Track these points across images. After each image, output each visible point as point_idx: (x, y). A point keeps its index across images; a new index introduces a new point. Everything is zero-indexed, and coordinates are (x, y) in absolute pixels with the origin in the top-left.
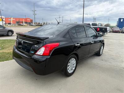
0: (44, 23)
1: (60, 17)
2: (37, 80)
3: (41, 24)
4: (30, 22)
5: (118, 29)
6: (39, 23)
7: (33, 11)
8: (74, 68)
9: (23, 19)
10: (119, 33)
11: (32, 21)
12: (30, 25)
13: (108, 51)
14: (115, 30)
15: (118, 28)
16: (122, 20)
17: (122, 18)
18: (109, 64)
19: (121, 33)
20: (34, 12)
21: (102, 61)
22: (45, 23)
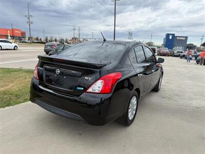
0: (47, 37)
1: (74, 29)
2: (80, 134)
3: (41, 39)
4: (20, 36)
5: (166, 50)
6: (37, 38)
7: (25, 16)
8: (134, 112)
9: (8, 30)
10: (168, 56)
11: (23, 34)
12: (20, 42)
13: (166, 84)
14: (163, 51)
15: (167, 48)
16: (171, 37)
17: (171, 34)
18: (175, 102)
19: (171, 56)
20: (29, 18)
21: (165, 99)
22: (49, 39)
